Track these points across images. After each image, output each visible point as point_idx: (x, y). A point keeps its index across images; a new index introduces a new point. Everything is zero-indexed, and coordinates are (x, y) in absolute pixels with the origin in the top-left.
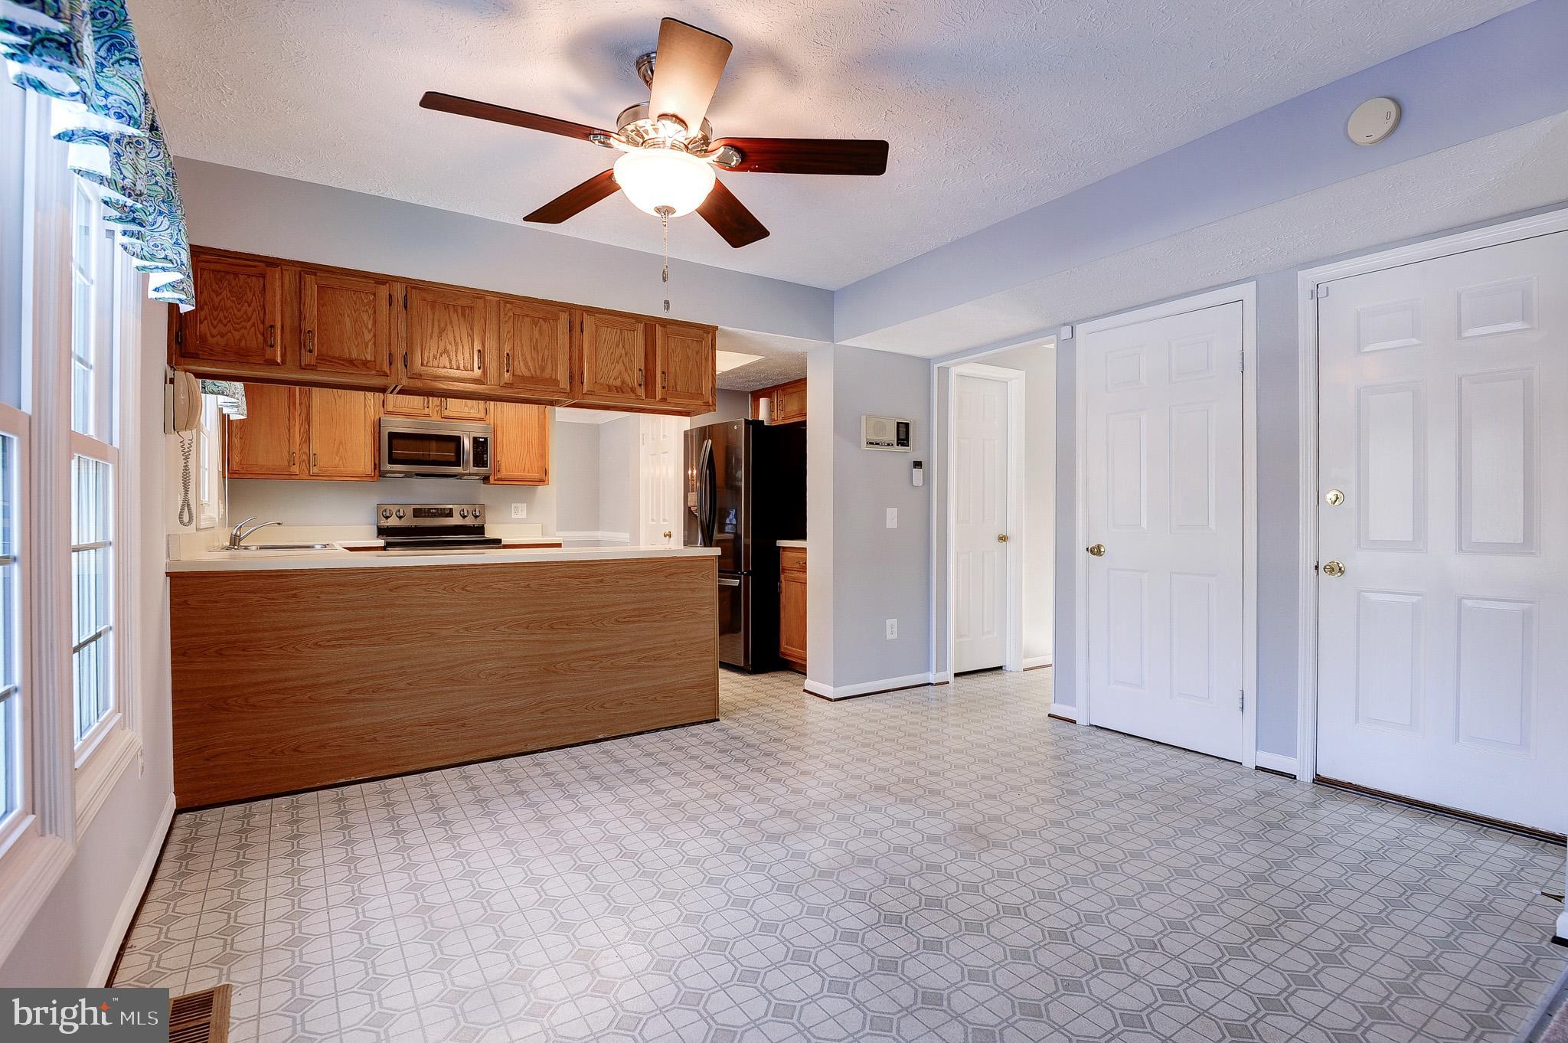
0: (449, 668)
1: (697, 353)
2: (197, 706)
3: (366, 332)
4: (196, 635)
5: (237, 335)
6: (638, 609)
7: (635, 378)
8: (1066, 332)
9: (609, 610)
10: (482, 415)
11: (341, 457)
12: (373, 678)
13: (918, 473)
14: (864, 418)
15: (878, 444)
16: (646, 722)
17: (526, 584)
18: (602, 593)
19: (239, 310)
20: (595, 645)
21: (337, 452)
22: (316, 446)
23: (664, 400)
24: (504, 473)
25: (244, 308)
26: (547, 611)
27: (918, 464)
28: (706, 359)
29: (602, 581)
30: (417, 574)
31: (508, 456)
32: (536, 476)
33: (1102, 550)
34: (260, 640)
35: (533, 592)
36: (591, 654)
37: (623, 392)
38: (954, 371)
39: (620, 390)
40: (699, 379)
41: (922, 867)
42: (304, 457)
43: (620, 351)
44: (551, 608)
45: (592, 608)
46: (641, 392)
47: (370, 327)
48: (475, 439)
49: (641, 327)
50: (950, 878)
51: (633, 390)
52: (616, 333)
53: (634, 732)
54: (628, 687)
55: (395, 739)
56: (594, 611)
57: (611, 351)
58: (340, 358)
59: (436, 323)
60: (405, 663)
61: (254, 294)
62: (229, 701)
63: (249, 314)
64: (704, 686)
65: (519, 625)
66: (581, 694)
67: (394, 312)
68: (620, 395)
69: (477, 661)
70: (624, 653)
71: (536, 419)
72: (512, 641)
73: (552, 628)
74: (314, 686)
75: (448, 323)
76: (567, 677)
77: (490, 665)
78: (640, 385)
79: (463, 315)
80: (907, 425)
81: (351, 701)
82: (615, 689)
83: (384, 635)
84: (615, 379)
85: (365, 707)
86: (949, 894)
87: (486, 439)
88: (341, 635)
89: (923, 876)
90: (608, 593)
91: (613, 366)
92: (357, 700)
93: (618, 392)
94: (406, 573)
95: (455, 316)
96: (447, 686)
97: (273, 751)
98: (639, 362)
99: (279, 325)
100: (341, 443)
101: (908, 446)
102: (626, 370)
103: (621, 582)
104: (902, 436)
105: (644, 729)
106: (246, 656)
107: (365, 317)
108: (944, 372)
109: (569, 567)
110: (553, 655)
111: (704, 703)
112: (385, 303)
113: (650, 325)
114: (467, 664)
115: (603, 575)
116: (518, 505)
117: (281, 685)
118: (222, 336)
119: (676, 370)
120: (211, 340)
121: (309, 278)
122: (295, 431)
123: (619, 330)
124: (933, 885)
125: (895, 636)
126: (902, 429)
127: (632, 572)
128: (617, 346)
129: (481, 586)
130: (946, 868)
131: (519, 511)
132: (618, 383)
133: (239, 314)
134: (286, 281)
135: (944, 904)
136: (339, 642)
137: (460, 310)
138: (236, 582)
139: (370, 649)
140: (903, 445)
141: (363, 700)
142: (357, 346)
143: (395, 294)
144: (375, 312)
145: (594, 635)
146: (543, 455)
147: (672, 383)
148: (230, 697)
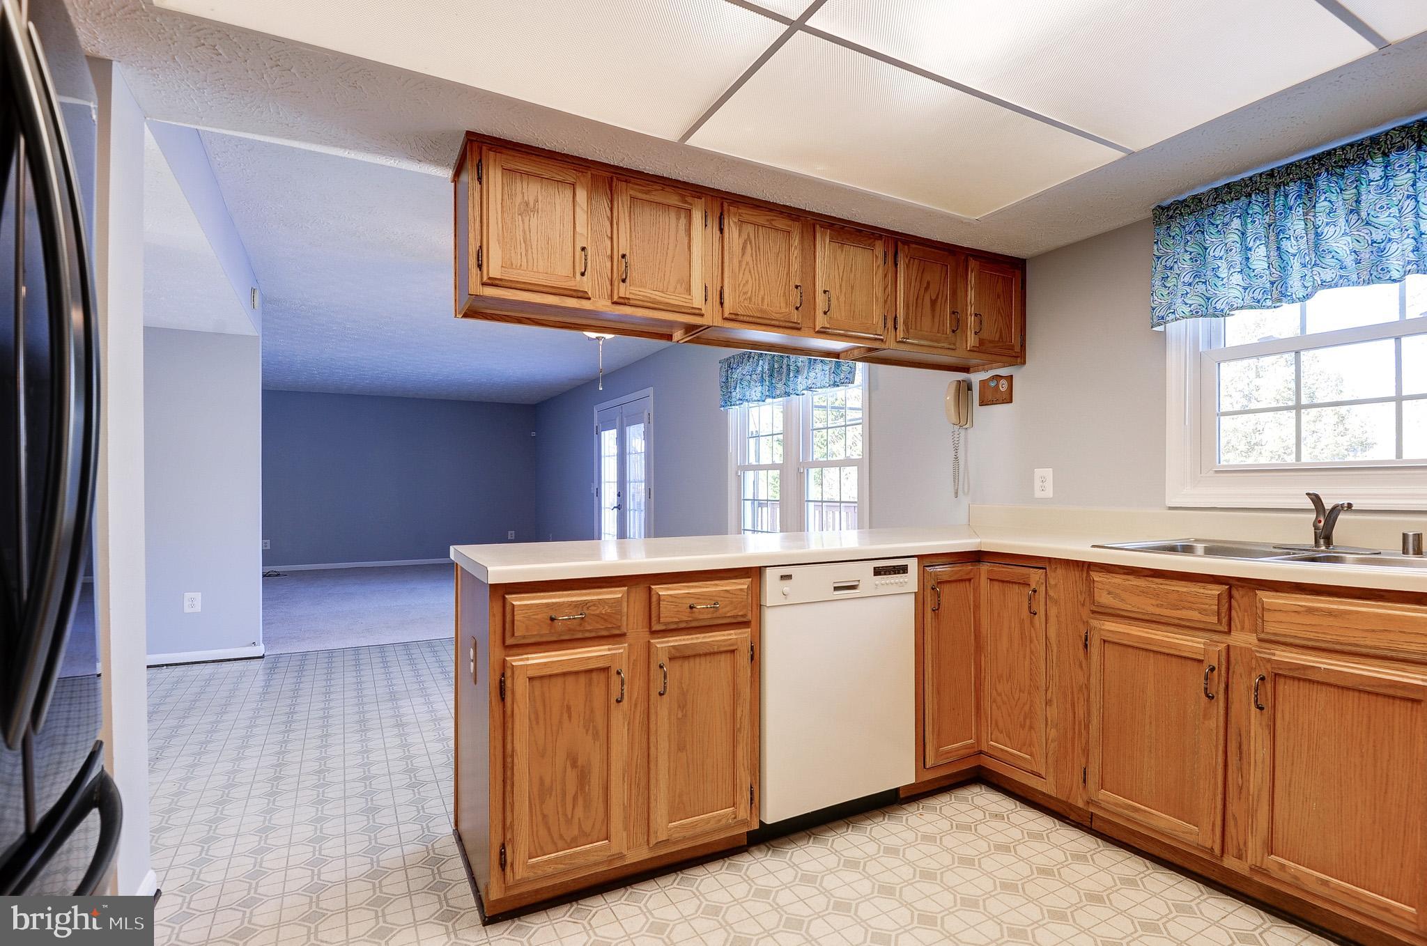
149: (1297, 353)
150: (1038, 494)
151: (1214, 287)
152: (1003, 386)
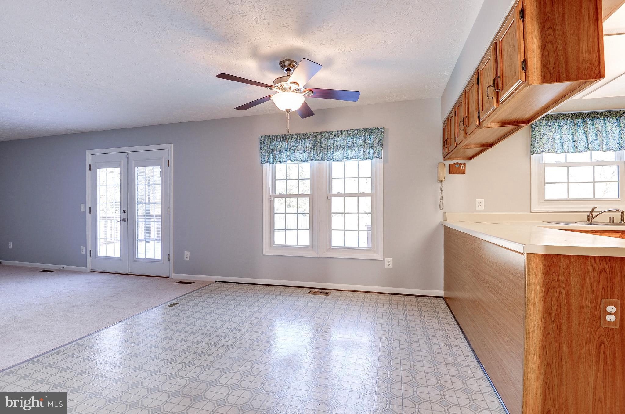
41: (212, 366)
50: (198, 366)
86: (197, 359)
89: (210, 362)
124: (205, 360)
130: (202, 369)
135: (198, 355)
149: (568, 167)
150: (477, 208)
151: (540, 144)
152: (462, 167)
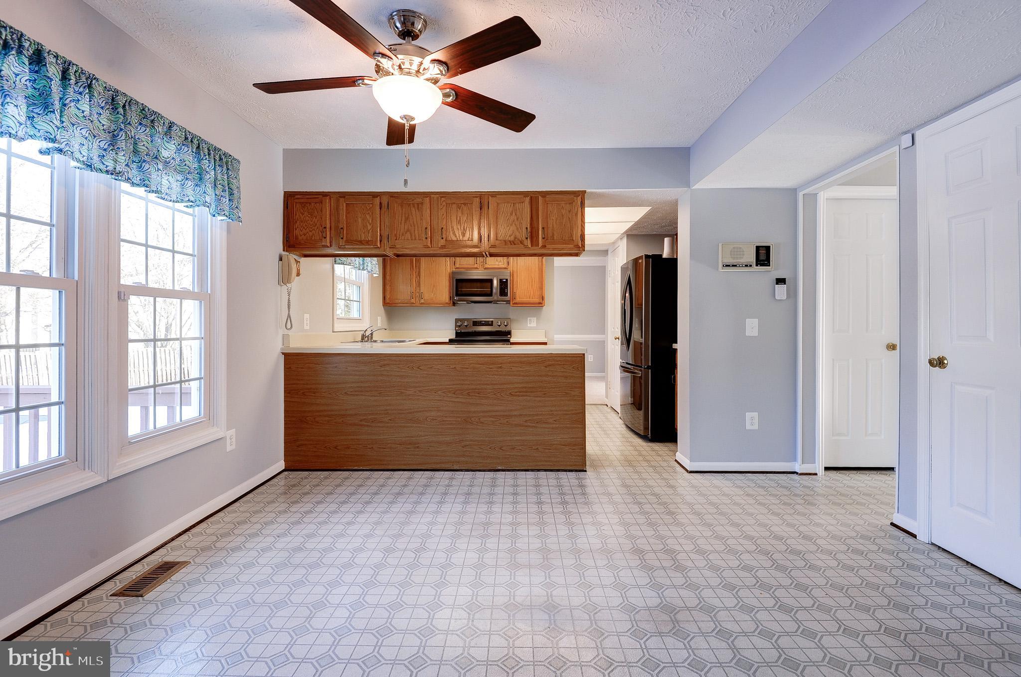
0: (411, 413)
1: (569, 211)
2: (294, 419)
3: (368, 225)
4: (294, 384)
5: (311, 234)
6: (526, 387)
7: (523, 234)
8: (906, 140)
9: (506, 386)
10: (505, 265)
11: (434, 294)
12: (372, 414)
13: (781, 290)
14: (720, 245)
15: (736, 266)
16: (531, 464)
17: (454, 367)
18: (500, 375)
19: (312, 221)
20: (496, 408)
21: (433, 291)
22: (423, 289)
23: (544, 246)
24: (518, 300)
25: (314, 220)
26: (466, 384)
27: (781, 281)
28: (576, 214)
29: (501, 367)
30: (394, 358)
31: (521, 289)
32: (537, 300)
33: (946, 362)
34: (321, 389)
35: (458, 372)
36: (494, 414)
37: (515, 244)
38: (822, 197)
39: (512, 243)
40: (570, 229)
42: (418, 294)
43: (514, 217)
44: (468, 383)
45: (494, 384)
46: (528, 243)
47: (370, 222)
48: (501, 280)
49: (528, 200)
51: (522, 242)
52: (511, 206)
53: (522, 468)
54: (518, 438)
55: (382, 450)
56: (496, 387)
57: (507, 218)
58: (356, 241)
59: (403, 215)
60: (388, 408)
61: (318, 213)
62: (308, 418)
63: (316, 222)
64: (575, 445)
65: (450, 392)
66: (487, 439)
67: (383, 212)
68: (513, 246)
69: (426, 411)
70: (515, 415)
71: (537, 266)
72: (446, 401)
73: (469, 395)
74: (344, 415)
75: (410, 214)
76: (478, 427)
77: (433, 414)
78: (527, 238)
79: (418, 208)
80: (768, 249)
81: (361, 425)
82: (509, 438)
83: (377, 391)
84: (510, 236)
85: (368, 430)
87: (507, 280)
88: (357, 389)
90: (505, 375)
91: (509, 227)
92: (365, 425)
93: (511, 244)
94: (388, 357)
95: (414, 209)
96: (409, 423)
97: (326, 446)
98: (526, 222)
99: (328, 226)
100: (434, 286)
101: (769, 266)
102: (517, 229)
103: (514, 369)
104: (763, 257)
105: (530, 468)
106: (315, 396)
107: (368, 217)
108: (812, 199)
109: (480, 357)
110: (469, 412)
111: (574, 457)
112: (378, 208)
113: (533, 198)
114: (420, 412)
115: (501, 364)
116: (531, 318)
117: (330, 413)
118: (305, 235)
119: (553, 225)
120: (300, 238)
121: (342, 200)
122: (413, 281)
123: (512, 204)
125: (756, 427)
126: (763, 252)
127: (521, 362)
128: (511, 214)
129: (429, 366)
131: (532, 322)
132: (512, 238)
133: (311, 223)
134: (332, 204)
136: (356, 393)
137: (416, 206)
138: (311, 359)
139: (371, 398)
140: (762, 265)
141: (367, 426)
142: (364, 233)
143: (383, 202)
144: (372, 214)
145: (495, 401)
146: (541, 288)
147: (550, 234)
148: (308, 417)
150: (305, 327)
152: (298, 267)
